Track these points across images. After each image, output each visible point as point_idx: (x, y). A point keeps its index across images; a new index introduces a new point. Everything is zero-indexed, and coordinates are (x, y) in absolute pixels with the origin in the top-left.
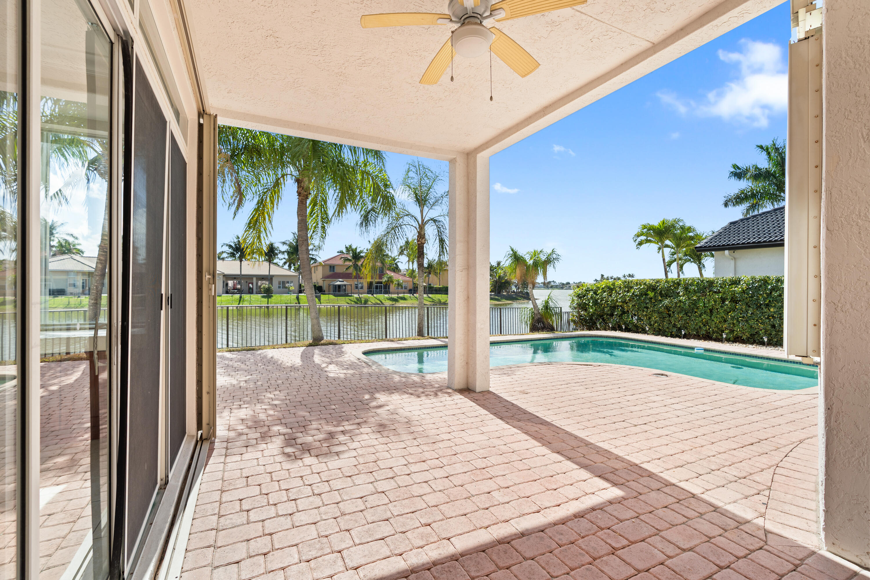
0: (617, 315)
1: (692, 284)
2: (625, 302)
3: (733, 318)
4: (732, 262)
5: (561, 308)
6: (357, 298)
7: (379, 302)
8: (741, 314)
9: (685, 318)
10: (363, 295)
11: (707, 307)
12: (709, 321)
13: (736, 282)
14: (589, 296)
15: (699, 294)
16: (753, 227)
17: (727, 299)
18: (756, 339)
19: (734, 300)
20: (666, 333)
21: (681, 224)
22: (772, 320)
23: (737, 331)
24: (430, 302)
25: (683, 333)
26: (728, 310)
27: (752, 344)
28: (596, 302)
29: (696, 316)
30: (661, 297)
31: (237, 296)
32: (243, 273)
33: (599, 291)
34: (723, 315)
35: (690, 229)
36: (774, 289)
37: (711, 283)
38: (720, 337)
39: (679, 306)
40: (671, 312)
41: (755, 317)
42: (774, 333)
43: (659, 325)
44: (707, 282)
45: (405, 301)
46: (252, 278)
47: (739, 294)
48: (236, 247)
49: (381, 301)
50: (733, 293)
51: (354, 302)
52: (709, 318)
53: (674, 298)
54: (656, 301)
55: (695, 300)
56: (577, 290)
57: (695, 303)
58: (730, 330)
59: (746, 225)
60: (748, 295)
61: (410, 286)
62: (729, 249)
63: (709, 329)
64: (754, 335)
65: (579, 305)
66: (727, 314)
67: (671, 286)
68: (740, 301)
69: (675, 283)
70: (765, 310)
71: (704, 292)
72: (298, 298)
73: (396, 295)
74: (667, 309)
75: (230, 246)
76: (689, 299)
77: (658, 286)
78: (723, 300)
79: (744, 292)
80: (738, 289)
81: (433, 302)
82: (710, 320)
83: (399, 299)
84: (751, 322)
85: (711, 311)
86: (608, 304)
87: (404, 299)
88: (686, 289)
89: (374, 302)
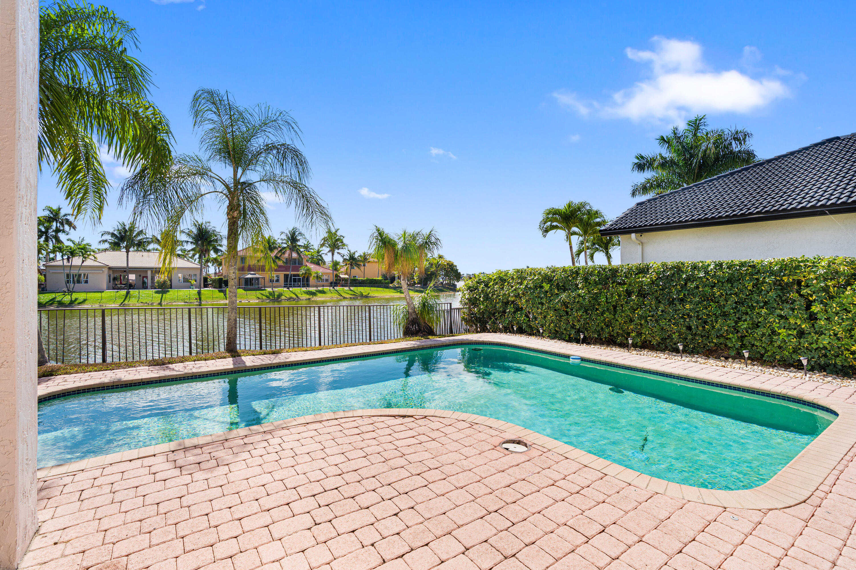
0: (509, 312)
1: (592, 274)
2: (517, 296)
3: (641, 317)
4: (639, 248)
5: (451, 304)
6: (270, 293)
7: (294, 296)
8: (650, 312)
9: (584, 317)
10: (276, 289)
11: (610, 303)
12: (612, 321)
13: (643, 270)
14: (480, 289)
15: (600, 286)
16: (661, 207)
17: (633, 292)
18: (668, 345)
19: (642, 294)
20: (564, 336)
21: (588, 208)
22: (688, 320)
23: (645, 334)
24: (351, 295)
25: (582, 336)
26: (635, 307)
27: (663, 350)
28: (487, 297)
29: (598, 315)
30: (558, 290)
31: (124, 292)
32: (130, 265)
33: (491, 284)
34: (629, 313)
35: (597, 214)
36: (689, 279)
37: (614, 272)
38: (625, 342)
39: (578, 302)
40: (569, 310)
41: (666, 315)
42: (690, 337)
43: (556, 326)
44: (610, 270)
45: (323, 295)
46: (147, 271)
47: (647, 285)
48: (122, 236)
49: (296, 295)
50: (640, 284)
51: (266, 296)
52: (613, 317)
53: (572, 292)
54: (552, 295)
55: (596, 293)
56: (470, 282)
57: (596, 297)
58: (637, 332)
59: (653, 206)
60: (658, 287)
61: (331, 279)
62: (636, 232)
63: (613, 330)
64: (666, 339)
65: (469, 300)
66: (634, 313)
67: (569, 276)
68: (648, 294)
69: (573, 273)
70: (680, 307)
71: (606, 284)
72: (199, 293)
73: (315, 289)
74: (565, 305)
75: (113, 235)
76: (589, 292)
77: (554, 276)
78: (629, 293)
79: (653, 282)
80: (646, 279)
81: (354, 295)
82: (613, 319)
83: (317, 293)
84: (662, 323)
85: (615, 307)
86: (499, 299)
87: (323, 292)
88: (586, 279)
89: (288, 296)
